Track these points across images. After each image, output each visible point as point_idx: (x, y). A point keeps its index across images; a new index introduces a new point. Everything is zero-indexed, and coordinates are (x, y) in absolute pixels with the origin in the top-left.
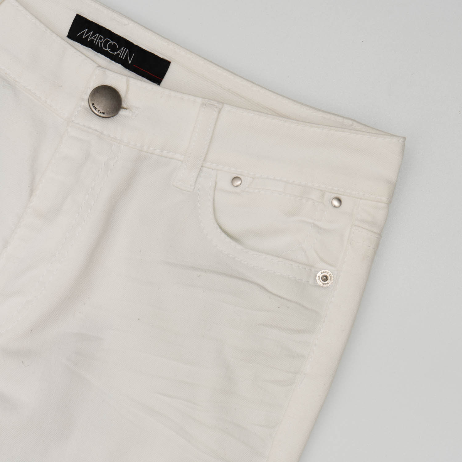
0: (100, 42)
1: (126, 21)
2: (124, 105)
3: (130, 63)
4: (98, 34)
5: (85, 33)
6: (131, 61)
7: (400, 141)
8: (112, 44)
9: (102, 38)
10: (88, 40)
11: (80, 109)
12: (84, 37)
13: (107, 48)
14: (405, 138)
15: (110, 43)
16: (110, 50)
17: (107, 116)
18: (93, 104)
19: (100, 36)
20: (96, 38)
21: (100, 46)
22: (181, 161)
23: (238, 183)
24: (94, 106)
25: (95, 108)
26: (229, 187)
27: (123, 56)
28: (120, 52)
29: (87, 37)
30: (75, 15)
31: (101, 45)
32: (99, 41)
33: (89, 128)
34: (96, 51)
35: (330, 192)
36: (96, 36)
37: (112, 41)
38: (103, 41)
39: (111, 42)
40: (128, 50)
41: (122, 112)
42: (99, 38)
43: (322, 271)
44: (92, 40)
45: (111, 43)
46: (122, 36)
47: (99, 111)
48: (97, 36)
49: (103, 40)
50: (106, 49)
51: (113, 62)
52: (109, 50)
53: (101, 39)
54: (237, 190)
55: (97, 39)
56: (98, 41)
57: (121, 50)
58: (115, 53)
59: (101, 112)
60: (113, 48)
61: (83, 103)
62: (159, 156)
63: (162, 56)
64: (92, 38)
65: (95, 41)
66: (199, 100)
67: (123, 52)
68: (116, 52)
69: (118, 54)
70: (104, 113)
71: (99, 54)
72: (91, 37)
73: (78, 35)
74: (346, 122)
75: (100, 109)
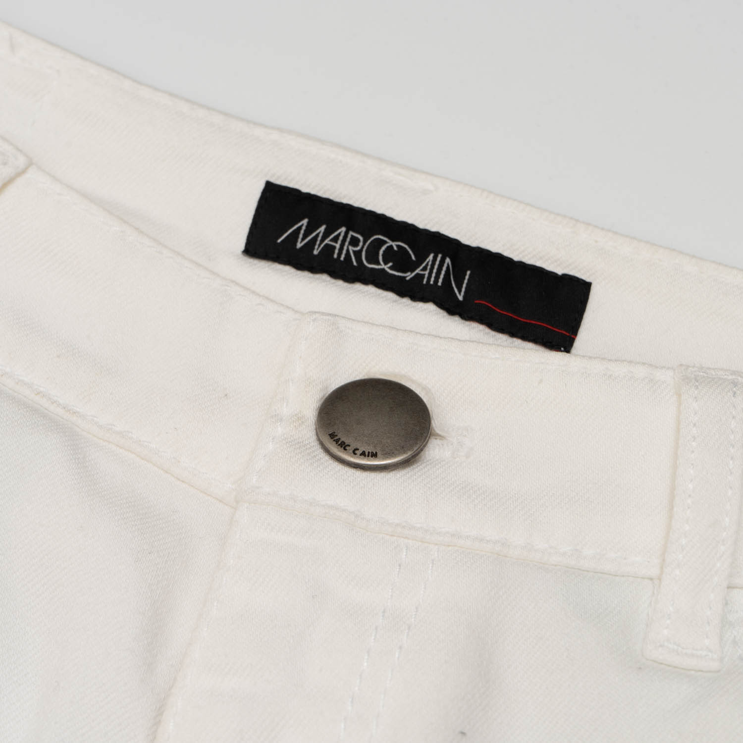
0: (354, 252)
3: (461, 298)
4: (343, 229)
5: (302, 232)
6: (462, 293)
8: (395, 248)
9: (358, 240)
10: (316, 252)
12: (299, 245)
13: (382, 263)
15: (388, 247)
16: (390, 268)
18: (332, 436)
19: (351, 233)
20: (339, 242)
21: (355, 264)
24: (337, 441)
27: (437, 278)
28: (425, 269)
29: (311, 244)
31: (359, 260)
32: (351, 248)
36: (339, 234)
37: (393, 240)
38: (363, 246)
39: (390, 243)
40: (448, 260)
42: (348, 239)
44: (329, 249)
45: (391, 247)
47: (358, 449)
48: (342, 234)
49: (361, 244)
50: (378, 264)
52: (386, 267)
53: (354, 242)
55: (344, 243)
56: (345, 248)
57: (427, 265)
58: (409, 276)
60: (400, 260)
64: (327, 241)
65: (337, 251)
67: (436, 269)
68: (412, 271)
69: (420, 277)
70: (373, 456)
72: (322, 240)
73: (279, 241)
75: (354, 445)
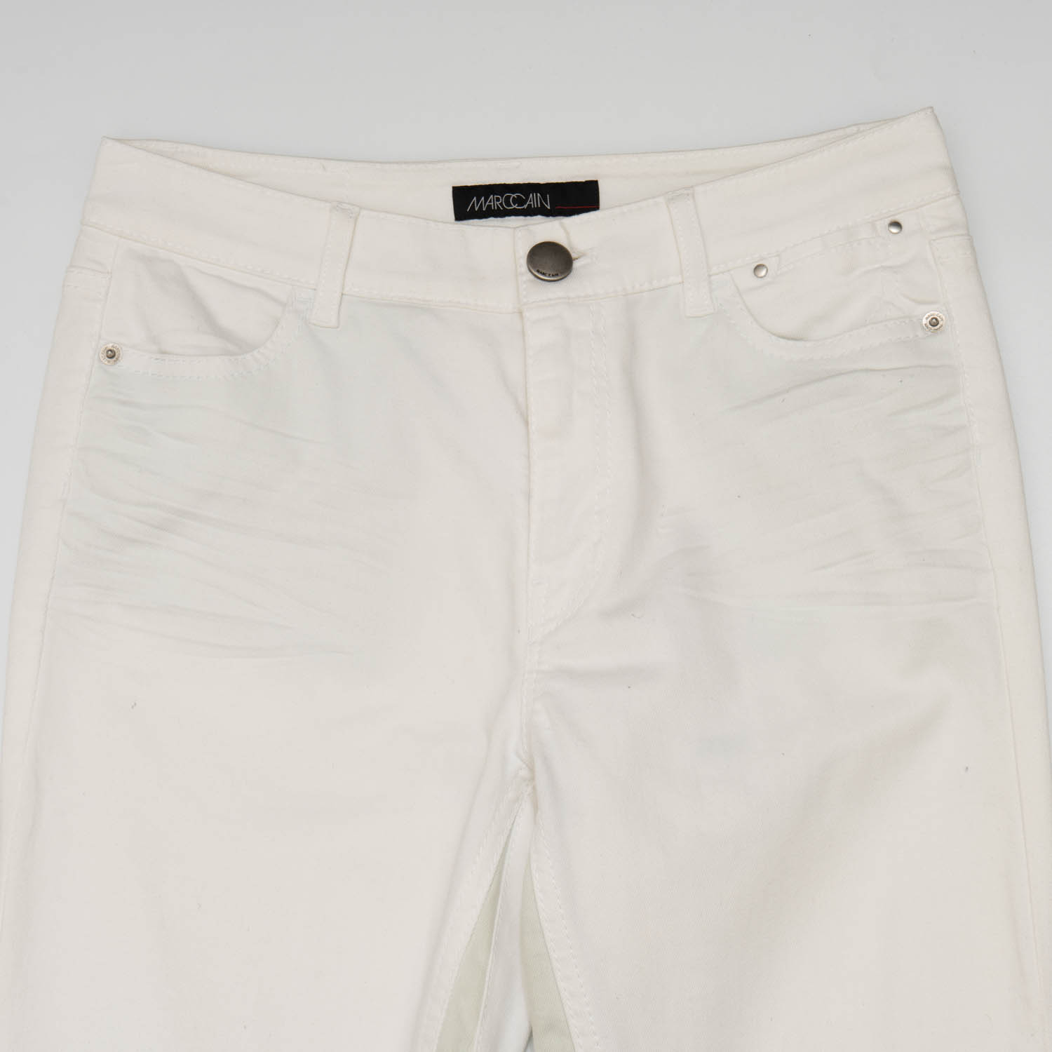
0: (500, 204)
1: (515, 163)
2: (573, 255)
3: (549, 208)
4: (492, 196)
5: (475, 204)
6: (549, 206)
7: (928, 113)
8: (516, 197)
9: (499, 198)
10: (484, 209)
11: (525, 286)
12: (476, 209)
13: (512, 205)
14: (932, 108)
15: (512, 197)
16: (517, 206)
17: (563, 276)
18: (538, 271)
19: (495, 196)
20: (492, 202)
21: (502, 209)
22: (680, 283)
23: (763, 273)
24: (540, 273)
25: (544, 274)
26: (755, 282)
27: (537, 204)
28: (530, 201)
29: (481, 206)
30: (451, 190)
31: (503, 207)
32: (497, 202)
33: (550, 300)
34: (501, 217)
35: (881, 219)
37: (513, 194)
38: (502, 200)
40: (539, 195)
41: (576, 264)
42: (495, 199)
43: (926, 316)
44: (489, 207)
45: (514, 196)
46: (521, 183)
47: (550, 274)
48: (492, 199)
50: (512, 207)
51: (529, 218)
52: (515, 206)
54: (767, 279)
55: (494, 201)
56: (495, 204)
57: (531, 199)
58: (525, 206)
59: (553, 276)
60: (520, 201)
61: (524, 278)
62: (650, 290)
63: (583, 180)
64: (487, 204)
65: (493, 206)
66: (661, 200)
67: (534, 200)
68: (526, 204)
69: (530, 205)
70: (557, 275)
71: (507, 218)
72: (485, 204)
73: (467, 210)
74: (849, 131)
75: (548, 273)
